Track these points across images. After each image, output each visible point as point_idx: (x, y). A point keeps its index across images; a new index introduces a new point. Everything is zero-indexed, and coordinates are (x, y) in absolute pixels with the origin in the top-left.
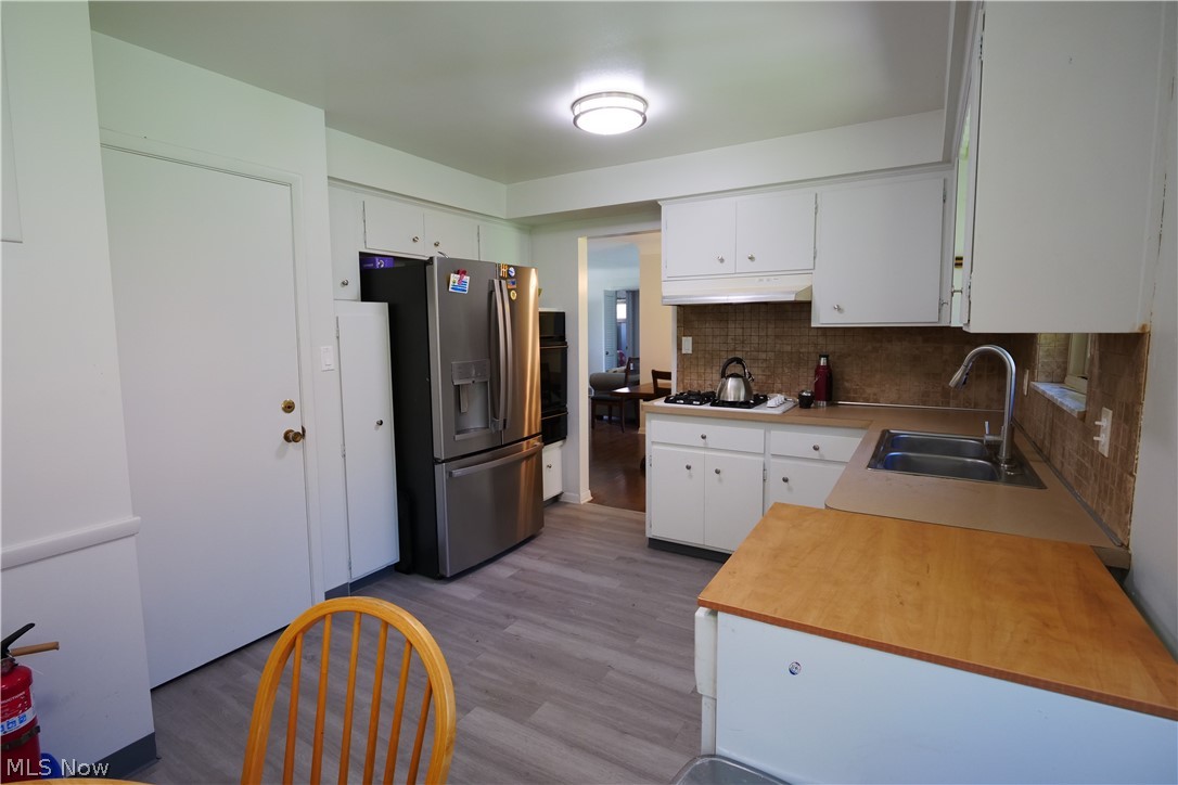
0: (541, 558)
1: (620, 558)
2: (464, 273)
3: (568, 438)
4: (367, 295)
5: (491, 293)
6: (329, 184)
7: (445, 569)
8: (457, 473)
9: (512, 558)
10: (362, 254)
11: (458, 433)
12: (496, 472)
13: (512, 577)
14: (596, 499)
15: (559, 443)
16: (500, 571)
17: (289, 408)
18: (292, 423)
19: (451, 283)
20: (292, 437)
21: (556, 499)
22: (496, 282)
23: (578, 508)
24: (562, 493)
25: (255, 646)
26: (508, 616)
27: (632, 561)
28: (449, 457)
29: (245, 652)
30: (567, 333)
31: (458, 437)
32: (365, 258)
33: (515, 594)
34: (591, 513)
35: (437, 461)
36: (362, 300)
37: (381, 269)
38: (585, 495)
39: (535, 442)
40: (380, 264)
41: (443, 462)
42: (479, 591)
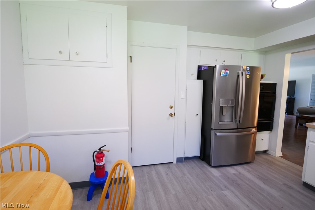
0: (249, 171)
1: (284, 184)
2: (227, 70)
3: (273, 130)
4: (199, 78)
5: (238, 76)
6: (187, 47)
7: (212, 163)
8: (218, 134)
9: (238, 168)
10: (198, 66)
11: (220, 122)
12: (238, 137)
13: (234, 174)
14: (284, 156)
15: (269, 132)
16: (231, 171)
17: (171, 107)
18: (172, 111)
19: (222, 73)
20: (171, 115)
21: (265, 152)
22: (240, 73)
23: (274, 158)
24: (268, 150)
25: (158, 165)
26: (226, 187)
27: (292, 188)
28: (216, 129)
29: (155, 166)
30: (276, 91)
31: (220, 123)
32: (199, 67)
33: (232, 180)
34: (279, 161)
35: (212, 129)
36: (198, 79)
37: (203, 70)
38: (278, 153)
39: (254, 130)
40: (203, 68)
41: (214, 130)
42: (220, 174)
